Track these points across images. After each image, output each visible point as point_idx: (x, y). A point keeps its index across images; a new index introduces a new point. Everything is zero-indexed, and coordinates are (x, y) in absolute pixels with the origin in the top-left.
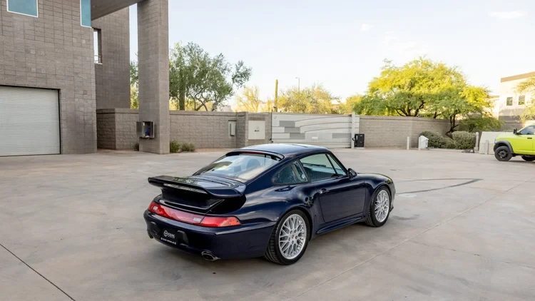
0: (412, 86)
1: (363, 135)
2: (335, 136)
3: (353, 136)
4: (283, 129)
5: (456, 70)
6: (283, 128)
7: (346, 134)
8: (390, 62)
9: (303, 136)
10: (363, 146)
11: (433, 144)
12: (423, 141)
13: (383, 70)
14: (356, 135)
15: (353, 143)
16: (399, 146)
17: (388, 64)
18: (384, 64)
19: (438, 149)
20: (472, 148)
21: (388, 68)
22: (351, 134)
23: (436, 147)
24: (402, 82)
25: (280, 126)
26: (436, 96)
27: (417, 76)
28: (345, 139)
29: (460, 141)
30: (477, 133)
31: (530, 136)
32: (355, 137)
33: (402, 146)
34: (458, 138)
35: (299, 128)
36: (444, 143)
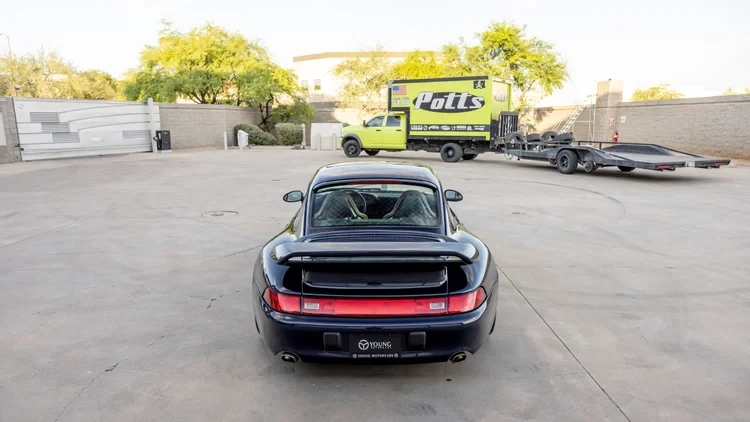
0: (208, 60)
1: (168, 132)
2: (126, 134)
3: (154, 135)
4: (38, 127)
5: (259, 44)
6: (40, 125)
7: (141, 131)
8: (168, 24)
9: (76, 137)
10: (170, 148)
11: (254, 141)
12: (243, 136)
13: (162, 36)
14: (157, 132)
15: (155, 144)
16: (214, 146)
17: (167, 27)
18: (163, 27)
19: (261, 147)
20: (300, 143)
21: (168, 32)
22: (149, 132)
23: (256, 144)
24: (196, 56)
25: (33, 121)
26: (244, 77)
27: (214, 48)
28: (141, 140)
29: (286, 135)
30: (303, 125)
31: (378, 128)
32: (157, 136)
33: (218, 145)
34: (283, 132)
35: (67, 124)
36: (265, 139)
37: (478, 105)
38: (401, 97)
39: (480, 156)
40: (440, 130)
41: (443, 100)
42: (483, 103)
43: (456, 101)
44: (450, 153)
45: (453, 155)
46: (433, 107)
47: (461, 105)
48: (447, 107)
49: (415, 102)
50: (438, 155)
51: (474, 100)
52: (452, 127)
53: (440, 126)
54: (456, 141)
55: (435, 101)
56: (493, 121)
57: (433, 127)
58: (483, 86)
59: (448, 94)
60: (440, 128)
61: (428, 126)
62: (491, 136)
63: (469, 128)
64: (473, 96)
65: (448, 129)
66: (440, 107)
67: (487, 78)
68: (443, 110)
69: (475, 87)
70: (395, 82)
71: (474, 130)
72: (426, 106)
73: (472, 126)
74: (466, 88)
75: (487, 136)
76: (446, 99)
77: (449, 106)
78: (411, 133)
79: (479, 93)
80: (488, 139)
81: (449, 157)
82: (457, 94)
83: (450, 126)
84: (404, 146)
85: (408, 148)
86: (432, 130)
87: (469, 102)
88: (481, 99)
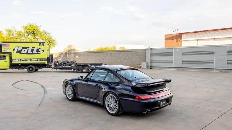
37: (42, 52)
38: (7, 48)
39: (39, 70)
40: (26, 61)
41: (27, 50)
42: (43, 51)
43: (32, 50)
44: (31, 69)
45: (32, 70)
46: (22, 52)
47: (35, 51)
48: (28, 52)
49: (14, 50)
50: (26, 70)
51: (40, 50)
52: (31, 60)
53: (26, 59)
54: (33, 65)
55: (23, 50)
56: (48, 57)
57: (23, 60)
58: (43, 45)
59: (29, 47)
60: (26, 60)
61: (21, 59)
62: (48, 62)
63: (39, 60)
64: (39, 49)
65: (30, 60)
66: (26, 52)
67: (44, 42)
68: (27, 53)
69: (40, 45)
70: (3, 42)
71: (40, 60)
72: (19, 52)
73: (40, 59)
74: (36, 46)
75: (46, 62)
76: (28, 49)
77: (29, 52)
78: (13, 62)
79: (42, 48)
80: (46, 63)
81: (30, 70)
82: (33, 48)
83: (30, 59)
84: (8, 67)
85: (10, 69)
86: (22, 61)
87: (38, 50)
88: (43, 50)
